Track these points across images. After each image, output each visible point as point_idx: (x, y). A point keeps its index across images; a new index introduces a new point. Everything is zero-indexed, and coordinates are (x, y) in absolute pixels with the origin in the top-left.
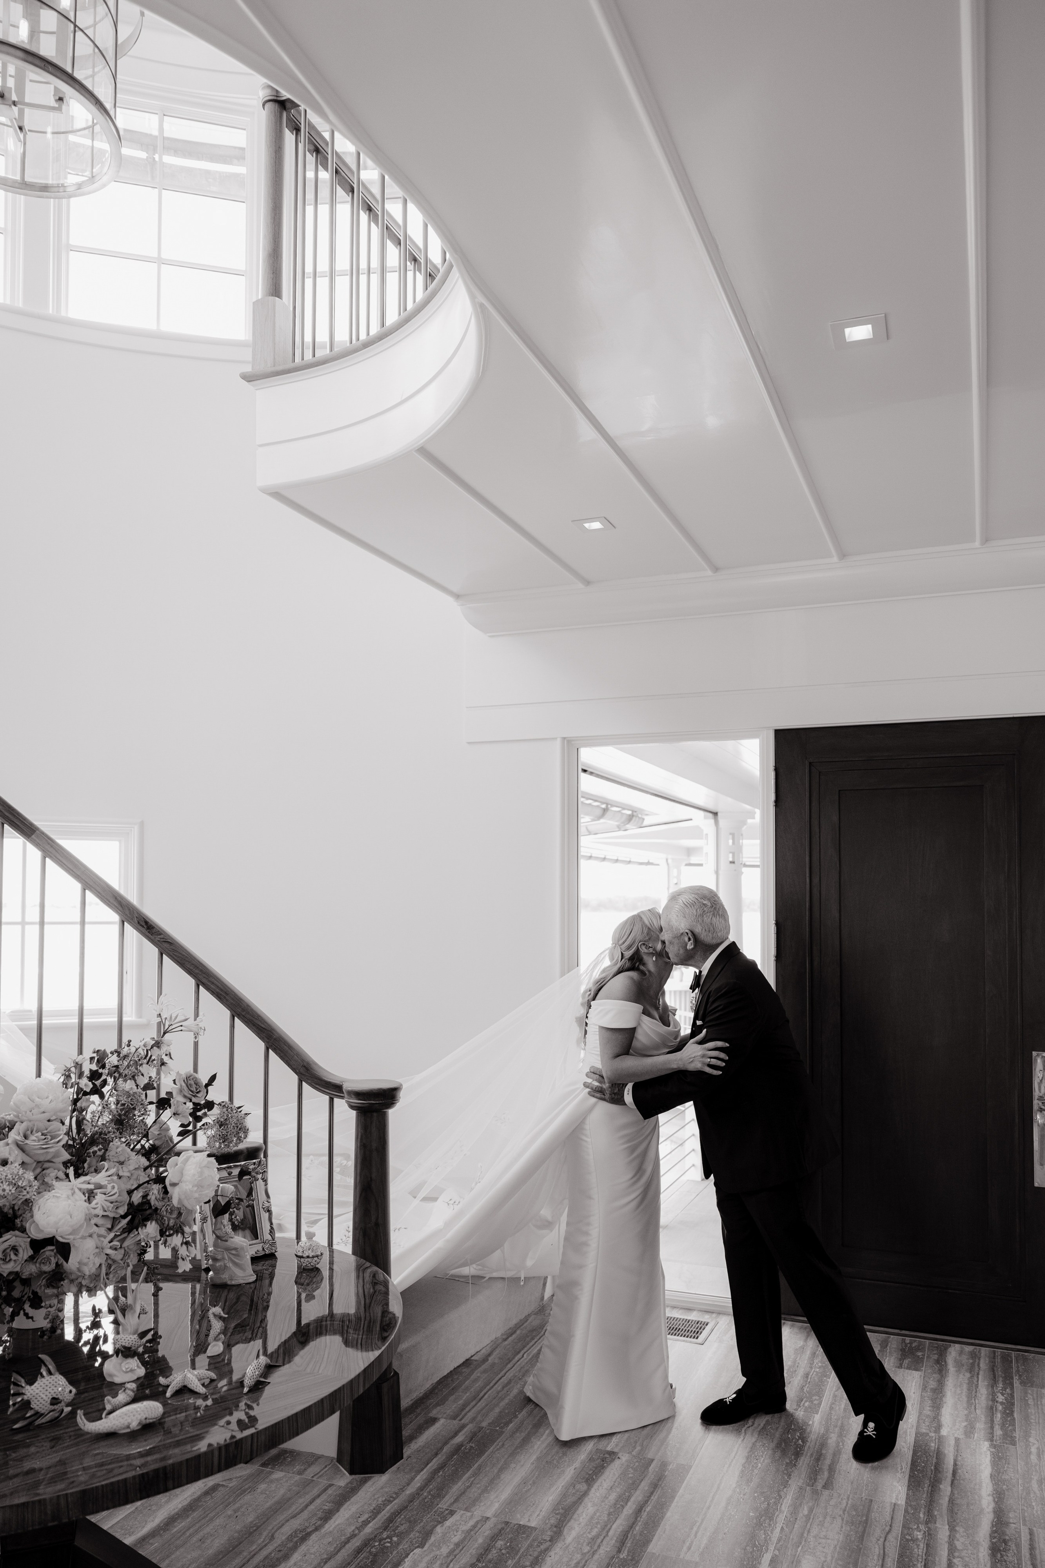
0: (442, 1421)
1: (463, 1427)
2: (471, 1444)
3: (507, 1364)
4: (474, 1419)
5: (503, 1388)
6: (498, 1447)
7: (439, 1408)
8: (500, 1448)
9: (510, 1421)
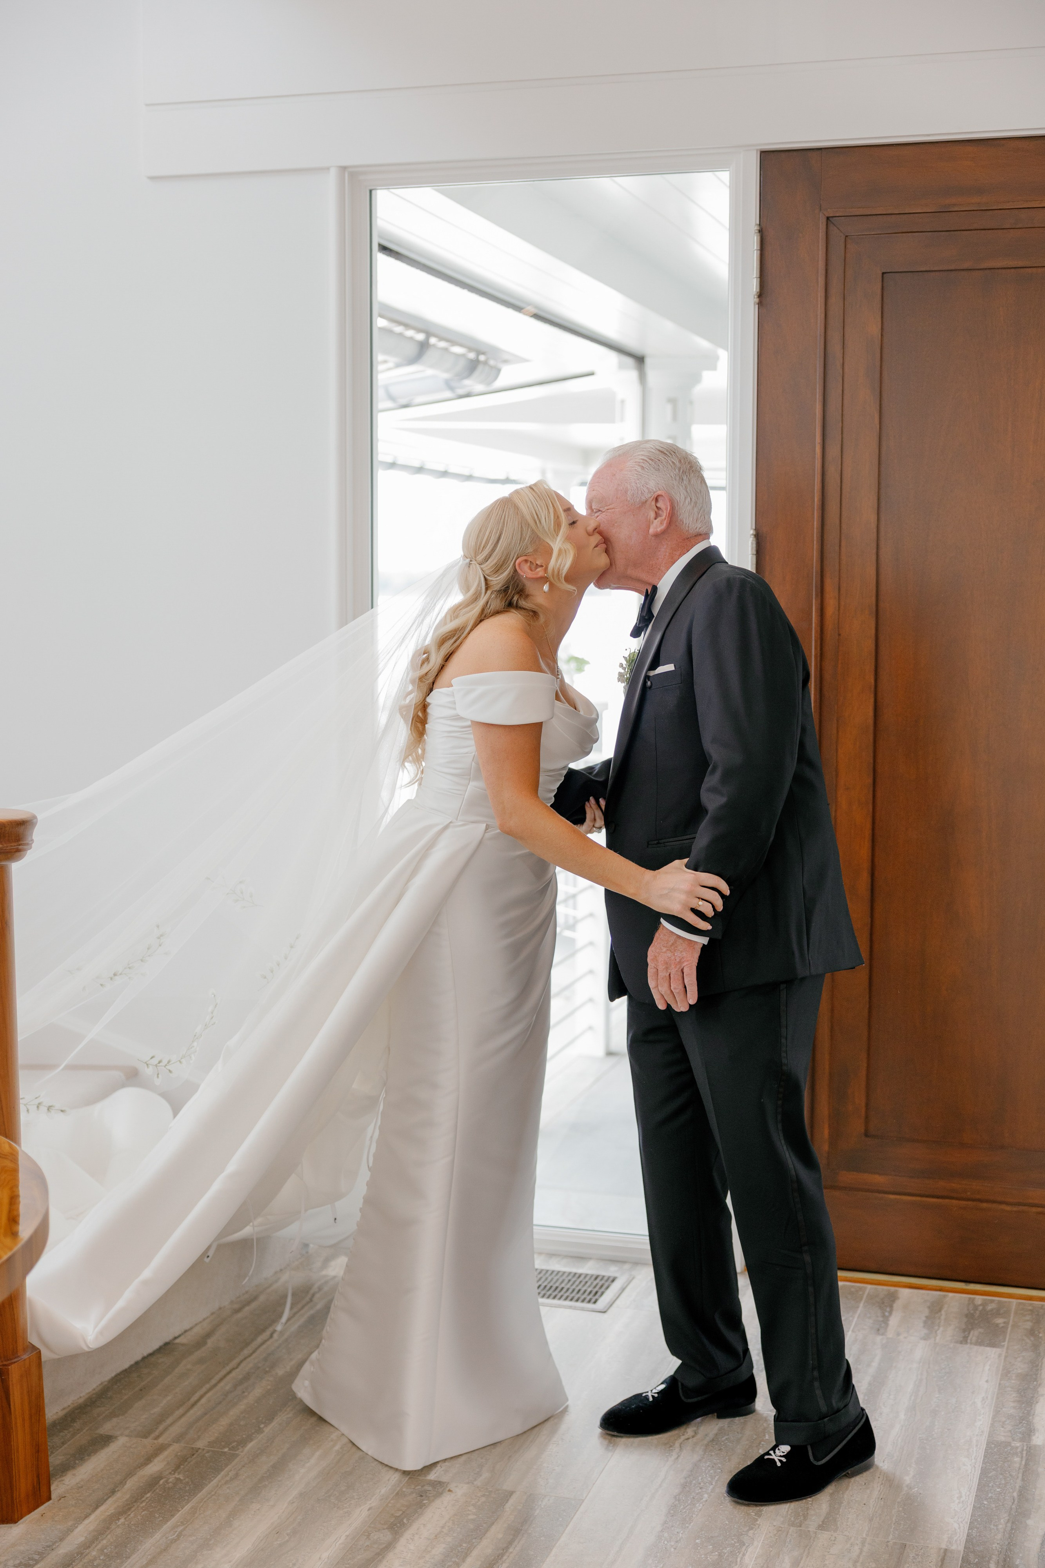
0: (122, 1441)
1: (161, 1448)
2: (177, 1475)
3: (242, 1349)
4: (180, 1435)
5: (235, 1386)
6: (228, 1478)
7: (115, 1420)
8: (232, 1479)
9: (250, 1439)
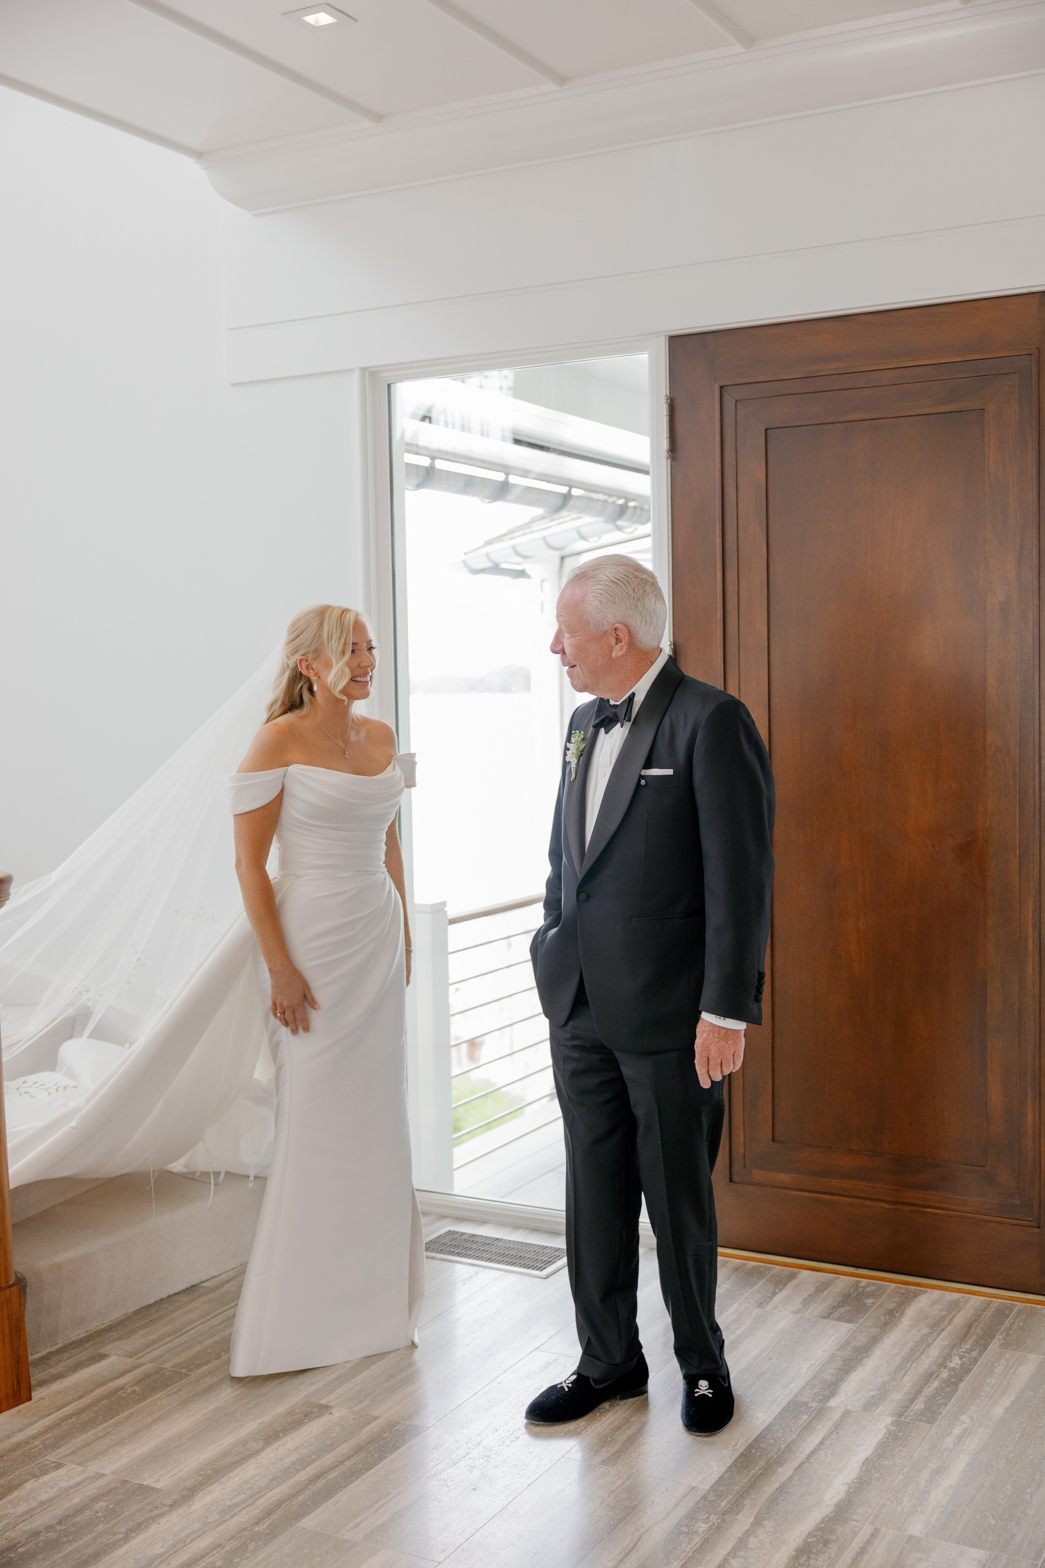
0: (113, 1359)
1: (136, 1367)
2: (135, 1388)
4: (158, 1358)
7: (118, 1342)
8: (173, 1394)
9: (207, 1363)
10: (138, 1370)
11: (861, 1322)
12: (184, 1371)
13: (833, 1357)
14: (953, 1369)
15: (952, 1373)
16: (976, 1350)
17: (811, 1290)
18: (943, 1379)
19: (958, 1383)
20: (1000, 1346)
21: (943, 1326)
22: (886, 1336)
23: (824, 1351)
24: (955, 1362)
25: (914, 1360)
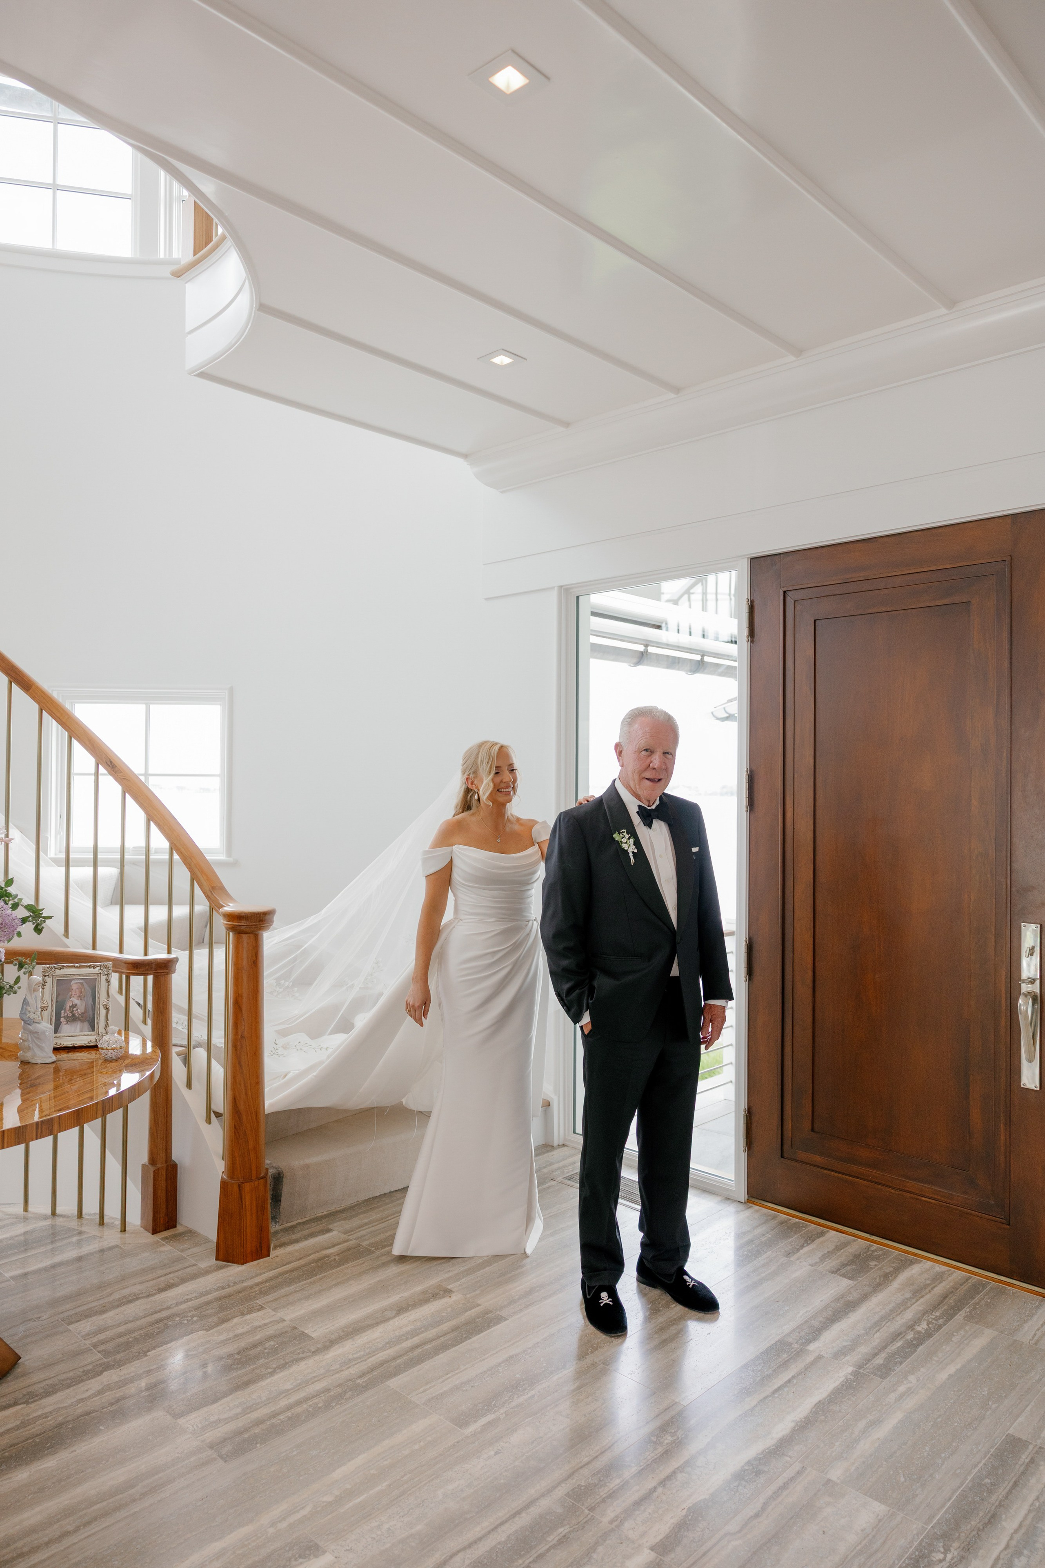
0: (333, 1233)
1: (345, 1241)
2: (335, 1258)
4: (359, 1238)
7: (342, 1221)
10: (345, 1244)
11: (859, 1281)
12: (373, 1249)
13: (826, 1308)
14: (919, 1332)
15: (917, 1336)
16: (943, 1318)
17: (831, 1247)
18: (907, 1340)
19: (918, 1345)
20: (965, 1317)
21: (923, 1294)
22: (875, 1295)
23: (821, 1301)
24: (924, 1325)
25: (889, 1320)
